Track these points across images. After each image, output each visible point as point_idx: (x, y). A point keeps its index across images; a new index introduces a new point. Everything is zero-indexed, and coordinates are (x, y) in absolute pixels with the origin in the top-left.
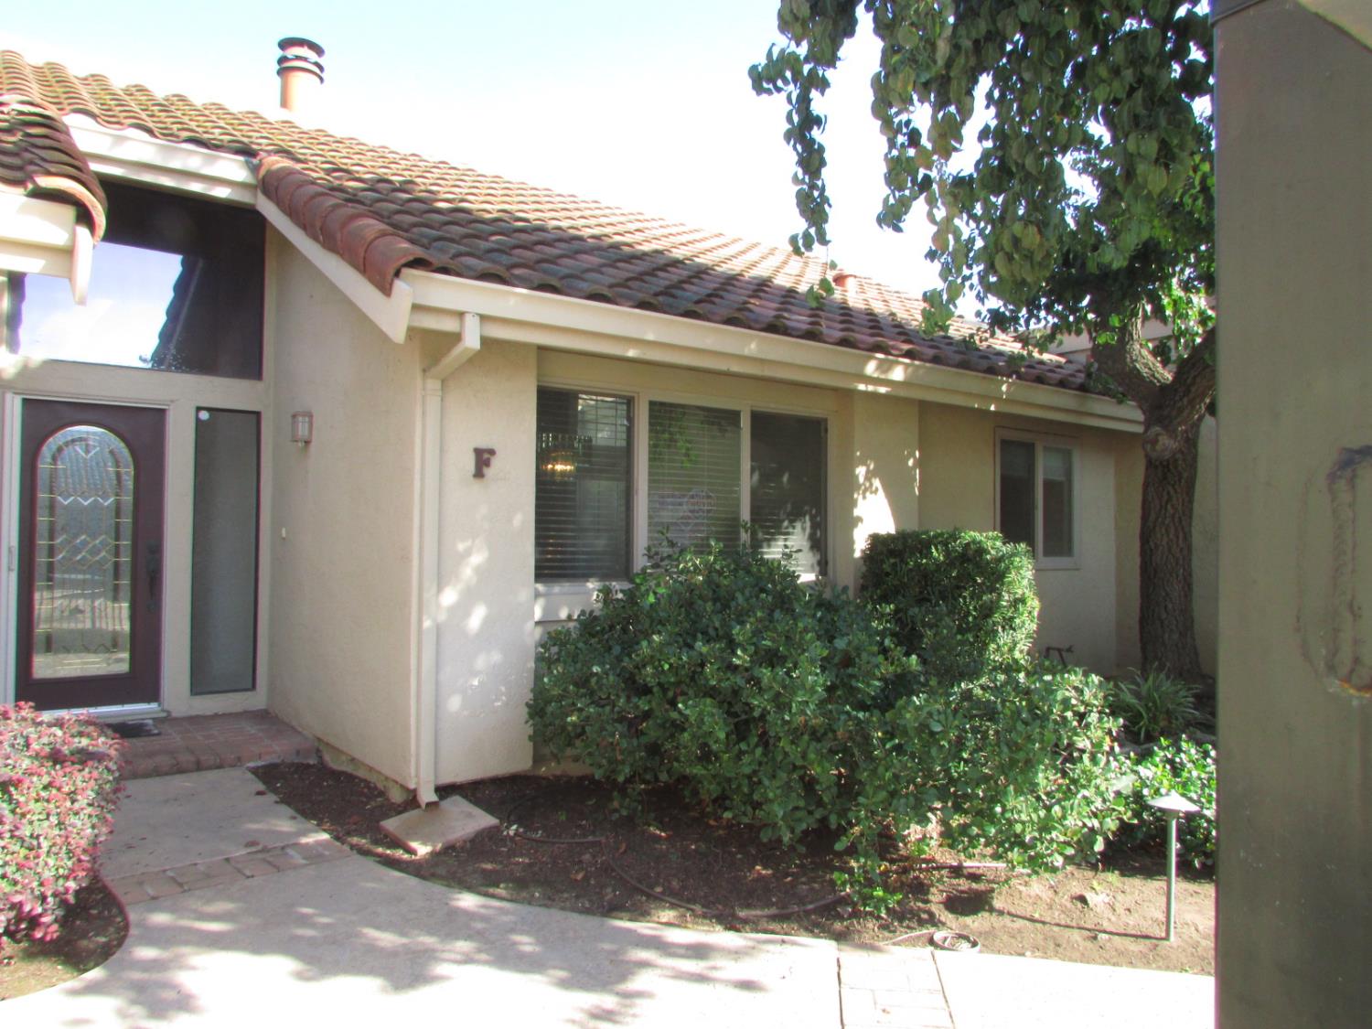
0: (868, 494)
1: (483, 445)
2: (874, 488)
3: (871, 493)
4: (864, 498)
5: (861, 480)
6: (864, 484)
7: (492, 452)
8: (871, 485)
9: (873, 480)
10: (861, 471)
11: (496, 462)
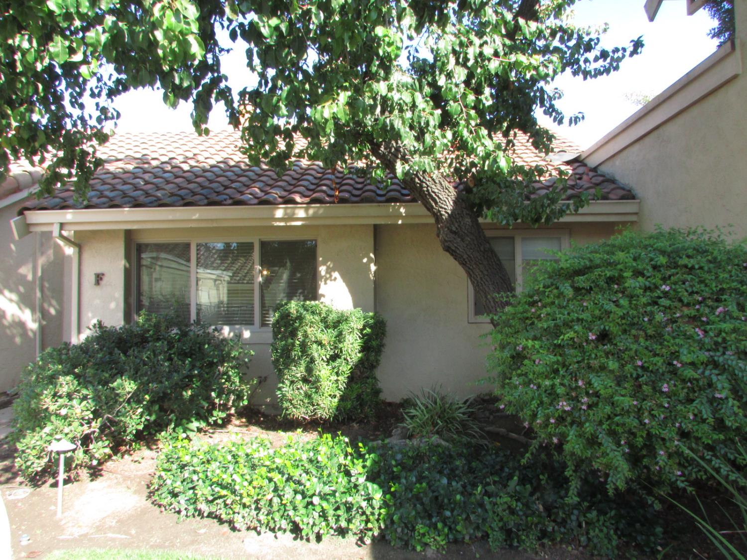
0: (328, 282)
1: (99, 271)
2: (333, 278)
3: (331, 280)
4: (326, 283)
5: (323, 273)
6: (325, 276)
7: (103, 274)
8: (331, 276)
9: (333, 273)
10: (322, 270)
11: (105, 279)
